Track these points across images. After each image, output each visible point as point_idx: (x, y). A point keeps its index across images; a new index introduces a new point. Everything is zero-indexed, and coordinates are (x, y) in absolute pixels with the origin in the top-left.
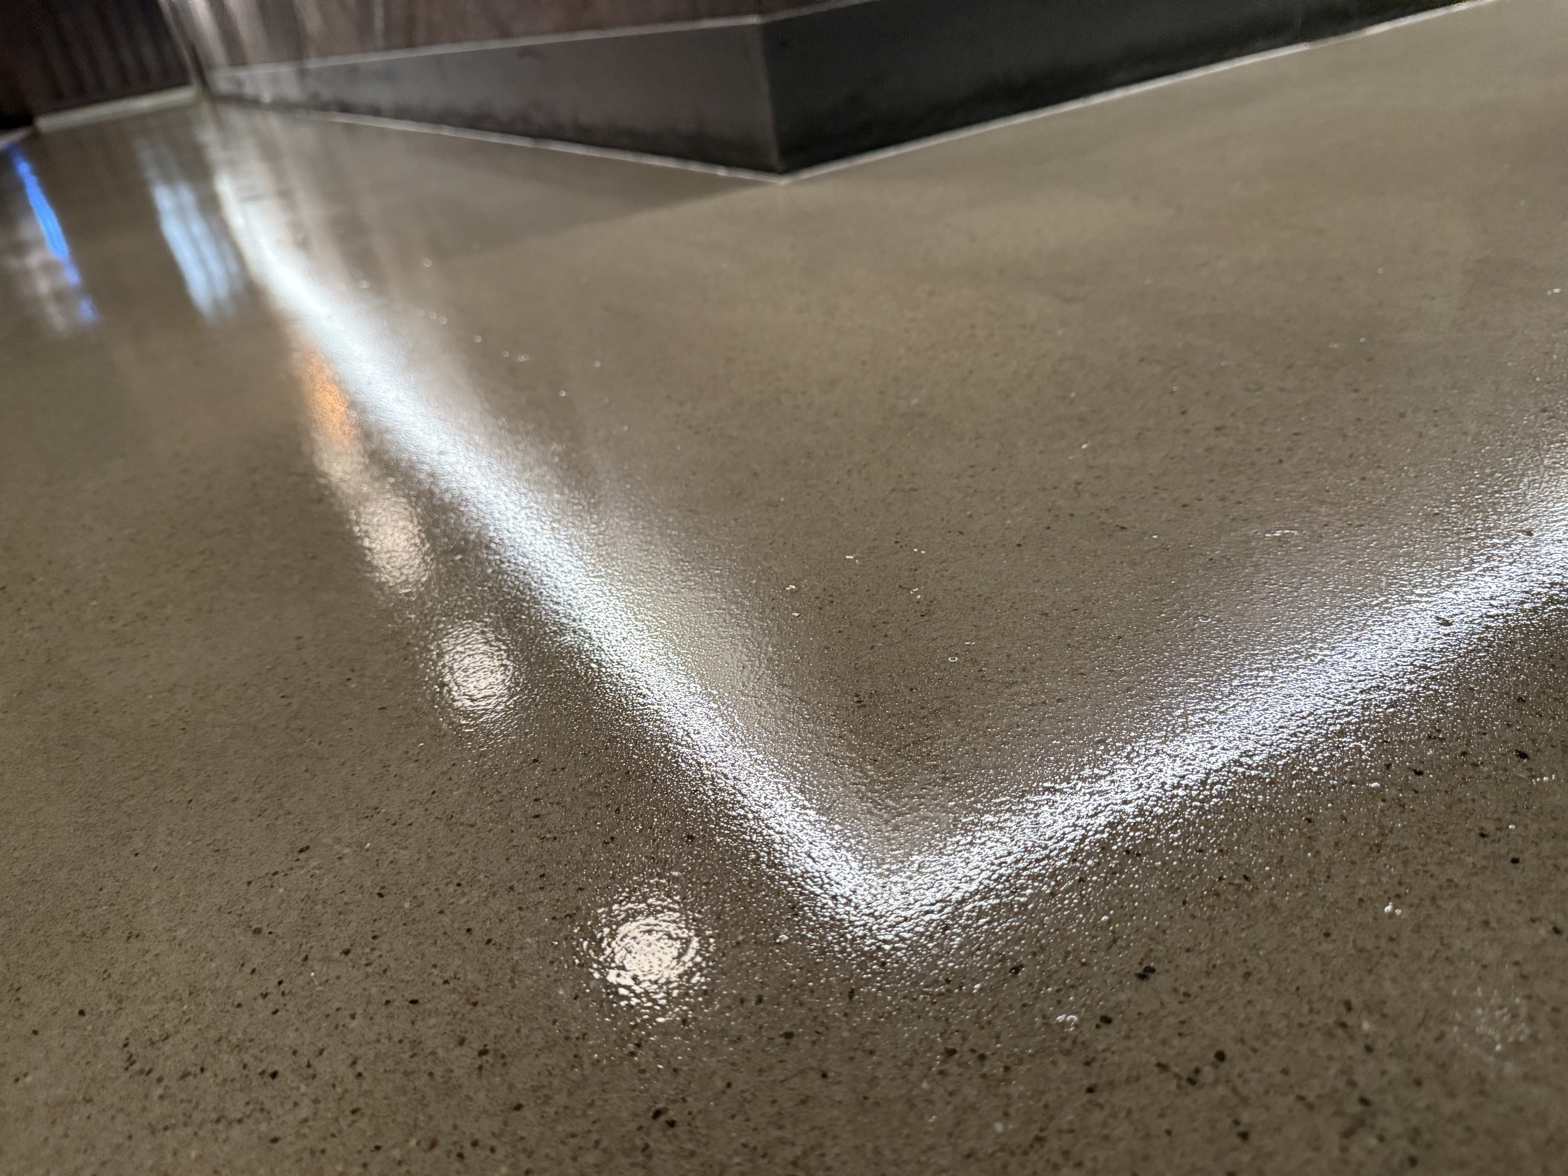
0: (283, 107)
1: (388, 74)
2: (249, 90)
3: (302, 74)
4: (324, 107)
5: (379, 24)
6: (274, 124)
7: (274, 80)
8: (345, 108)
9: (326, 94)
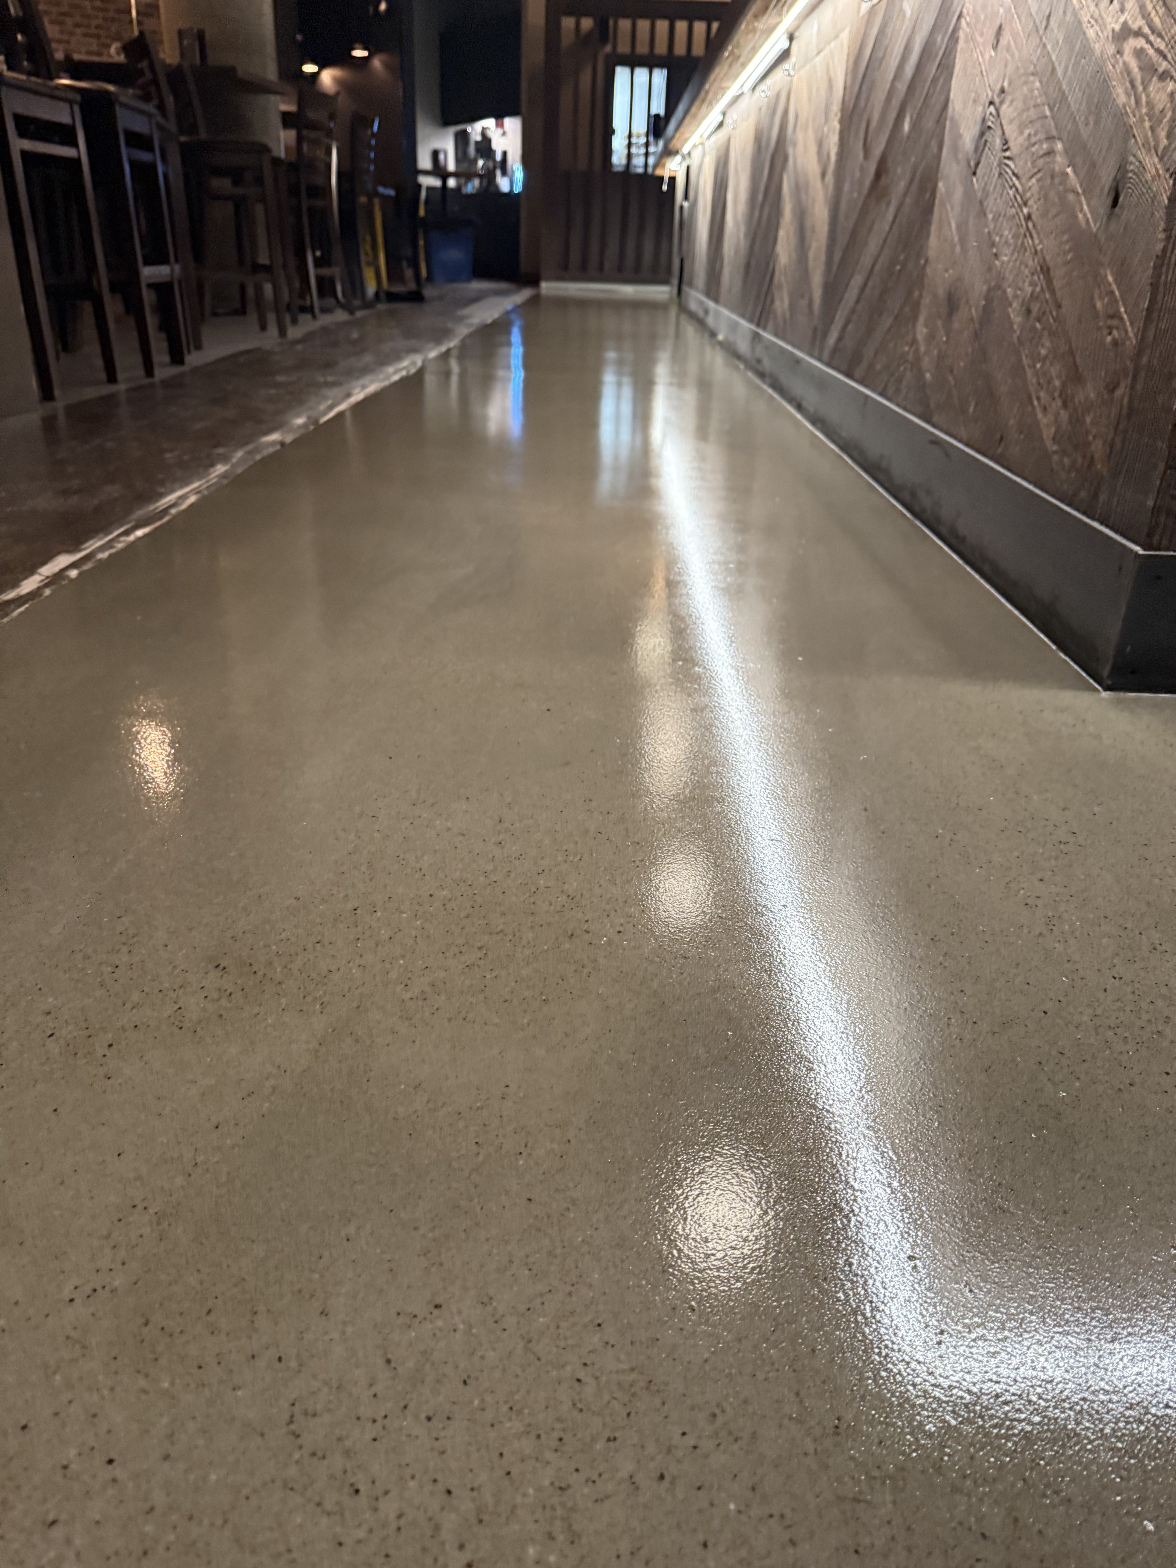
0: (731, 351)
1: (822, 383)
2: (710, 321)
3: (756, 337)
4: (762, 375)
5: (832, 340)
6: (718, 361)
7: (734, 327)
8: (777, 386)
9: (767, 364)
